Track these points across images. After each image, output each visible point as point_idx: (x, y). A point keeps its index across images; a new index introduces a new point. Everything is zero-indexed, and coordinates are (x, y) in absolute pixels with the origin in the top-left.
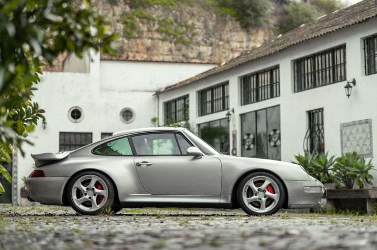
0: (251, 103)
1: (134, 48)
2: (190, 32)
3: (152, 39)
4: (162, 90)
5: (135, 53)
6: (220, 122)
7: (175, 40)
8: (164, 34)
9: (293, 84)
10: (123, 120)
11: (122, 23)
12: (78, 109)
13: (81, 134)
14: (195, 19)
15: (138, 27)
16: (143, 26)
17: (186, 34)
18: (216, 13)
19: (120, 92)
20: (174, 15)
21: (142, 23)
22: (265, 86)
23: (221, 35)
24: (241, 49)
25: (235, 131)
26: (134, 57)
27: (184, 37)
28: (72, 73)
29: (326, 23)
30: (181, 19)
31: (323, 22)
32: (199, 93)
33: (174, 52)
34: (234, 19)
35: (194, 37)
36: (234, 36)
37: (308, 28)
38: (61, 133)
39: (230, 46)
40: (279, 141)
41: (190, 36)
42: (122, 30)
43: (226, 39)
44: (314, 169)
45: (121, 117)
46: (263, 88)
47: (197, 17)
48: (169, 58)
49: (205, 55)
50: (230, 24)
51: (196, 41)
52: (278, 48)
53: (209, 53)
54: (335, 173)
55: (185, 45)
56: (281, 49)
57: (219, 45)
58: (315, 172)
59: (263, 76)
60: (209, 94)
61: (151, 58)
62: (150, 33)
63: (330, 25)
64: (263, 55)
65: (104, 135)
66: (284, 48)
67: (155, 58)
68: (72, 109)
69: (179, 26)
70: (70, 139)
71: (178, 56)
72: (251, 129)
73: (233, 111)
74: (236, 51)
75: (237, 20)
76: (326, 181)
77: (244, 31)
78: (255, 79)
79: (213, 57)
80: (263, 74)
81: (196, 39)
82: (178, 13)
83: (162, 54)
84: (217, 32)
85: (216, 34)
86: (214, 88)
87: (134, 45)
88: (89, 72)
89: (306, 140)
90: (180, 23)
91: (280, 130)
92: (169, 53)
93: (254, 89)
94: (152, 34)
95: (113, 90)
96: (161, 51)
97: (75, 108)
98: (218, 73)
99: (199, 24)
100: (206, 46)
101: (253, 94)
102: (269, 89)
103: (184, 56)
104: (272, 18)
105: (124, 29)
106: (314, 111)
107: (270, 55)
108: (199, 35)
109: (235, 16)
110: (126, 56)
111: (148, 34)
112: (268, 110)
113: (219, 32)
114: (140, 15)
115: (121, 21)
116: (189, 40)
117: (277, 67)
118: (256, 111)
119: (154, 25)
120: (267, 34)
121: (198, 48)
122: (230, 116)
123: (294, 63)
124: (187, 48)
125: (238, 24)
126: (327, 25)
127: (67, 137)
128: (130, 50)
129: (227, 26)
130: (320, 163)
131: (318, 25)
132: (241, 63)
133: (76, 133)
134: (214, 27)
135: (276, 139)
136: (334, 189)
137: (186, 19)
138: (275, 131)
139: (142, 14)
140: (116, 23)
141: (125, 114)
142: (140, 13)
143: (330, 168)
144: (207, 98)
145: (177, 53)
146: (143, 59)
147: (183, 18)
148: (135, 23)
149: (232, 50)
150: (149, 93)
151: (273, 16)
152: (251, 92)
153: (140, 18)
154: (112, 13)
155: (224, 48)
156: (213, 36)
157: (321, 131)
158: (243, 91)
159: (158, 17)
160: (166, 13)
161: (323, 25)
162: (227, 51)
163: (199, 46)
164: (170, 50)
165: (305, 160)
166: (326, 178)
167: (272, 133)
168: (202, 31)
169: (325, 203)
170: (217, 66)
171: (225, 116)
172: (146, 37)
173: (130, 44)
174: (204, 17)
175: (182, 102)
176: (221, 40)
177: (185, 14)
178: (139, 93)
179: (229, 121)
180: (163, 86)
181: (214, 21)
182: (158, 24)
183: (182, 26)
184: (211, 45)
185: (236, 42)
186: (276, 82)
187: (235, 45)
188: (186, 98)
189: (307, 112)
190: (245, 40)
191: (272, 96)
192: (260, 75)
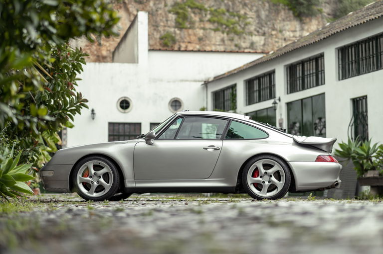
0: (297, 91)
1: (185, 38)
2: (243, 21)
3: (204, 29)
4: (210, 80)
5: (187, 44)
6: (267, 111)
7: (227, 30)
8: (216, 25)
9: (338, 72)
10: (172, 110)
11: (174, 14)
12: (126, 99)
13: (130, 124)
14: (247, 9)
15: (189, 18)
16: (195, 16)
17: (238, 24)
18: (268, 2)
19: (168, 82)
20: (227, 5)
21: (194, 13)
22: (310, 74)
23: (273, 25)
24: (294, 39)
25: (281, 120)
26: (186, 47)
27: (236, 27)
28: (120, 64)
29: (372, 11)
30: (233, 9)
31: (370, 9)
32: (246, 82)
33: (226, 42)
34: (287, 8)
35: (247, 27)
36: (287, 25)
37: (356, 15)
38: (110, 124)
39: (283, 35)
40: (324, 129)
41: (243, 26)
42: (174, 21)
43: (278, 29)
44: (357, 156)
45: (170, 107)
46: (309, 76)
47: (249, 6)
48: (222, 48)
49: (258, 44)
50: (283, 13)
51: (248, 31)
52: (322, 37)
53: (262, 42)
54: (378, 160)
55: (237, 35)
56: (325, 37)
57: (272, 35)
58: (358, 159)
59: (308, 65)
60: (256, 83)
61: (203, 48)
62: (202, 23)
63: (375, 13)
64: (308, 44)
65: (153, 126)
66: (328, 36)
67: (208, 48)
68: (121, 100)
69: (231, 15)
70: (119, 129)
71: (230, 46)
72: (297, 118)
73: (280, 100)
74: (289, 40)
75: (290, 9)
76: (370, 168)
77: (297, 20)
78: (301, 67)
79: (266, 46)
80: (308, 62)
81: (248, 29)
82: (230, 3)
83: (215, 45)
84: (269, 21)
85: (269, 23)
86: (261, 77)
87: (186, 36)
88: (138, 63)
89: (350, 128)
90: (233, 13)
91: (325, 118)
92: (222, 43)
93: (300, 77)
94: (204, 24)
95: (162, 80)
96: (213, 41)
97: (123, 99)
98: (264, 62)
99: (251, 14)
100: (259, 35)
101: (299, 82)
102: (314, 77)
103: (236, 46)
104: (325, 6)
105: (175, 20)
106: (358, 99)
107: (315, 43)
108: (252, 25)
109: (288, 5)
110: (178, 46)
111: (200, 25)
112: (313, 98)
113: (271, 21)
114: (192, 5)
115: (173, 11)
116: (241, 30)
117: (322, 56)
118: (302, 100)
119: (206, 15)
120: (321, 23)
121: (250, 37)
122: (276, 105)
123: (339, 51)
124: (240, 38)
125: (291, 13)
126: (373, 12)
127: (116, 127)
128: (182, 41)
129: (280, 16)
130: (363, 150)
131: (365, 12)
132: (286, 52)
133: (124, 124)
134: (267, 16)
135: (322, 127)
136: (378, 176)
137: (238, 9)
138: (320, 119)
139: (194, 4)
140: (167, 13)
141: (174, 104)
142: (192, 3)
143: (373, 155)
144: (254, 87)
145: (229, 42)
146: (195, 49)
147: (235, 8)
148: (186, 13)
149: (285, 39)
150: (198, 83)
151: (327, 5)
152: (297, 81)
153: (192, 8)
154: (163, 4)
155: (277, 37)
156: (265, 25)
157: (365, 118)
158: (289, 79)
159: (210, 7)
160: (218, 3)
161: (369, 12)
162: (280, 41)
163: (252, 36)
164: (223, 40)
165: (347, 147)
166: (369, 165)
167: (317, 121)
168: (255, 21)
169: (370, 190)
170: (265, 55)
171: (271, 105)
172: (198, 27)
173: (182, 35)
174: (256, 6)
175: (230, 91)
176: (274, 29)
177: (238, 4)
178: (188, 83)
179: (275, 110)
180: (211, 75)
181: (267, 10)
182: (210, 14)
183: (234, 16)
184: (264, 34)
185: (289, 31)
186: (322, 71)
187: (288, 34)
188: (234, 87)
189: (351, 99)
190: (298, 29)
191: (317, 85)
192: (306, 63)
